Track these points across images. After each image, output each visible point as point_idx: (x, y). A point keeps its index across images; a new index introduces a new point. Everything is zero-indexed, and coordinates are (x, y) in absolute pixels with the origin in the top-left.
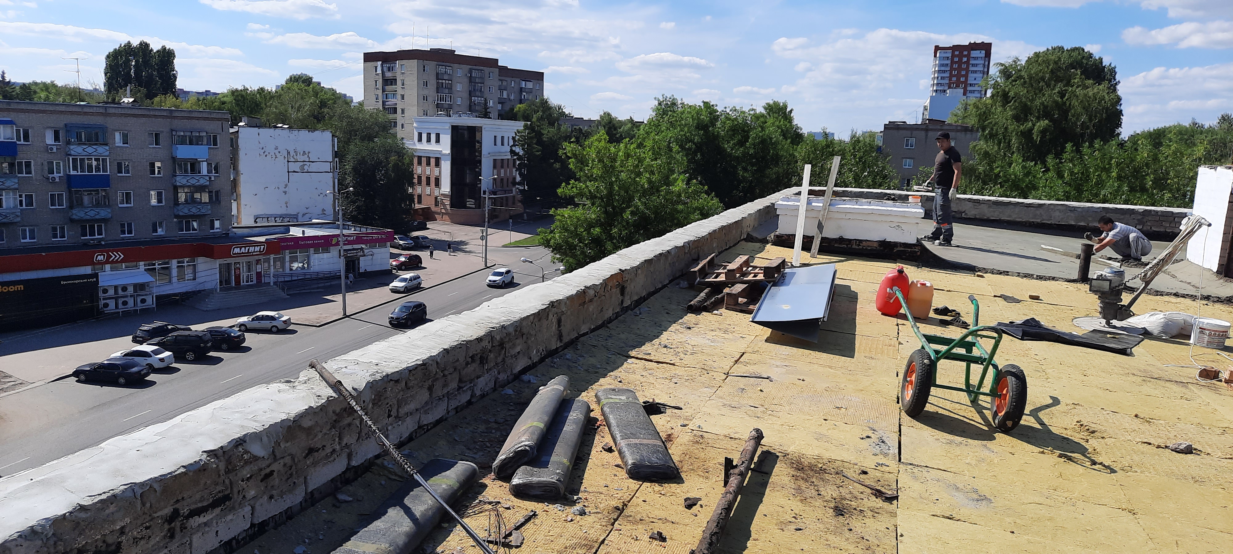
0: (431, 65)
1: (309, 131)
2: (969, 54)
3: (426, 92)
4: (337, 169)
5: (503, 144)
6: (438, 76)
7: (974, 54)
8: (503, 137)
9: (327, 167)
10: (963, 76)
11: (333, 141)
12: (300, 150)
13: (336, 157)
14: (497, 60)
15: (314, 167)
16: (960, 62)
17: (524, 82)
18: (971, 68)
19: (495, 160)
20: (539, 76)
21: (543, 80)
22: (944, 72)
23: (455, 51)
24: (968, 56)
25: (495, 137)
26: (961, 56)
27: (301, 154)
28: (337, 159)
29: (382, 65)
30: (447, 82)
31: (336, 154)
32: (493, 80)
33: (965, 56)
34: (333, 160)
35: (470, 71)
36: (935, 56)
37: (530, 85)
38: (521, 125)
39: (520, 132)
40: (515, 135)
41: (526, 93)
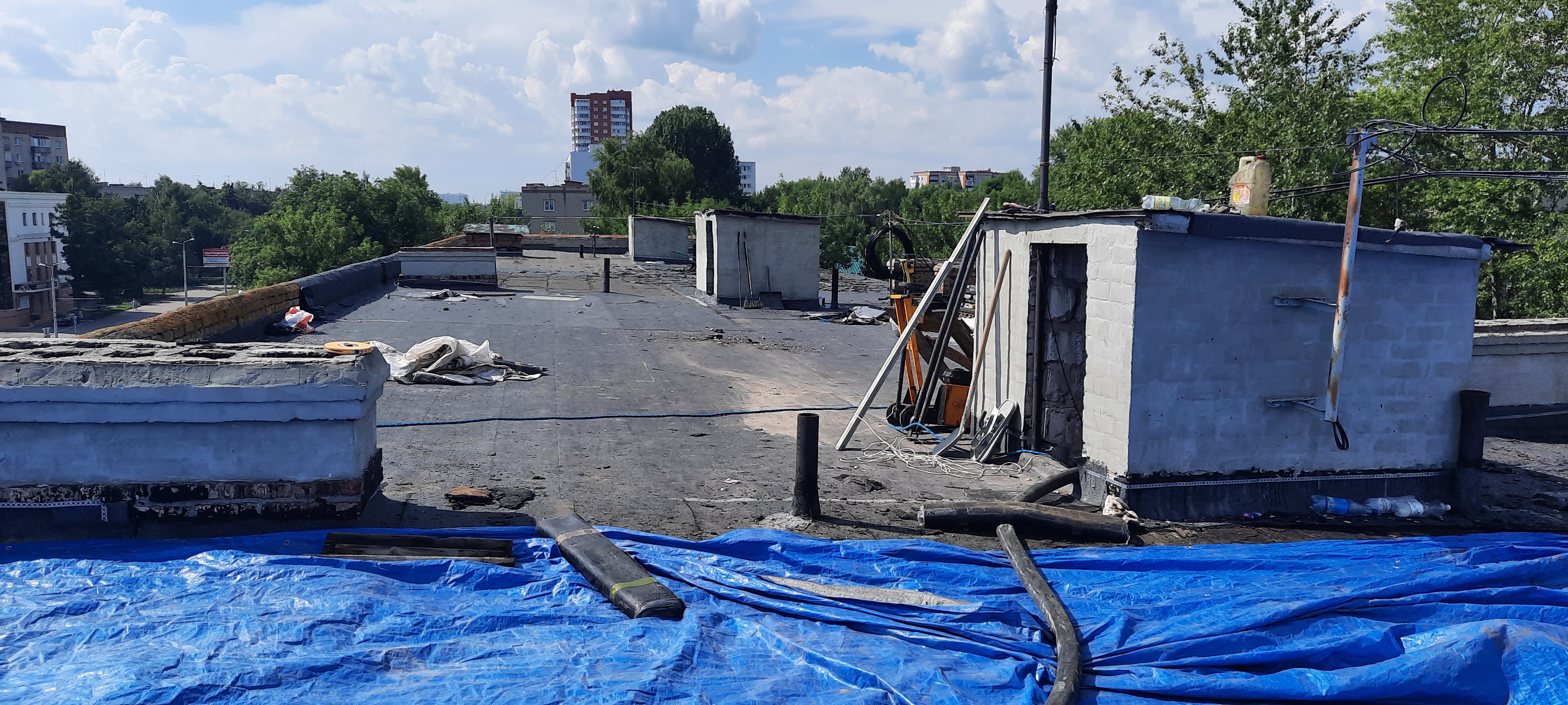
2: (609, 103)
5: (35, 224)
7: (614, 103)
10: (605, 128)
16: (600, 112)
17: (36, 140)
18: (614, 120)
20: (59, 131)
21: (65, 136)
22: (584, 123)
24: (608, 106)
25: (24, 214)
26: (601, 106)
33: (605, 106)
36: (573, 105)
37: (47, 143)
38: (62, 198)
39: (60, 207)
40: (54, 212)
41: (42, 154)
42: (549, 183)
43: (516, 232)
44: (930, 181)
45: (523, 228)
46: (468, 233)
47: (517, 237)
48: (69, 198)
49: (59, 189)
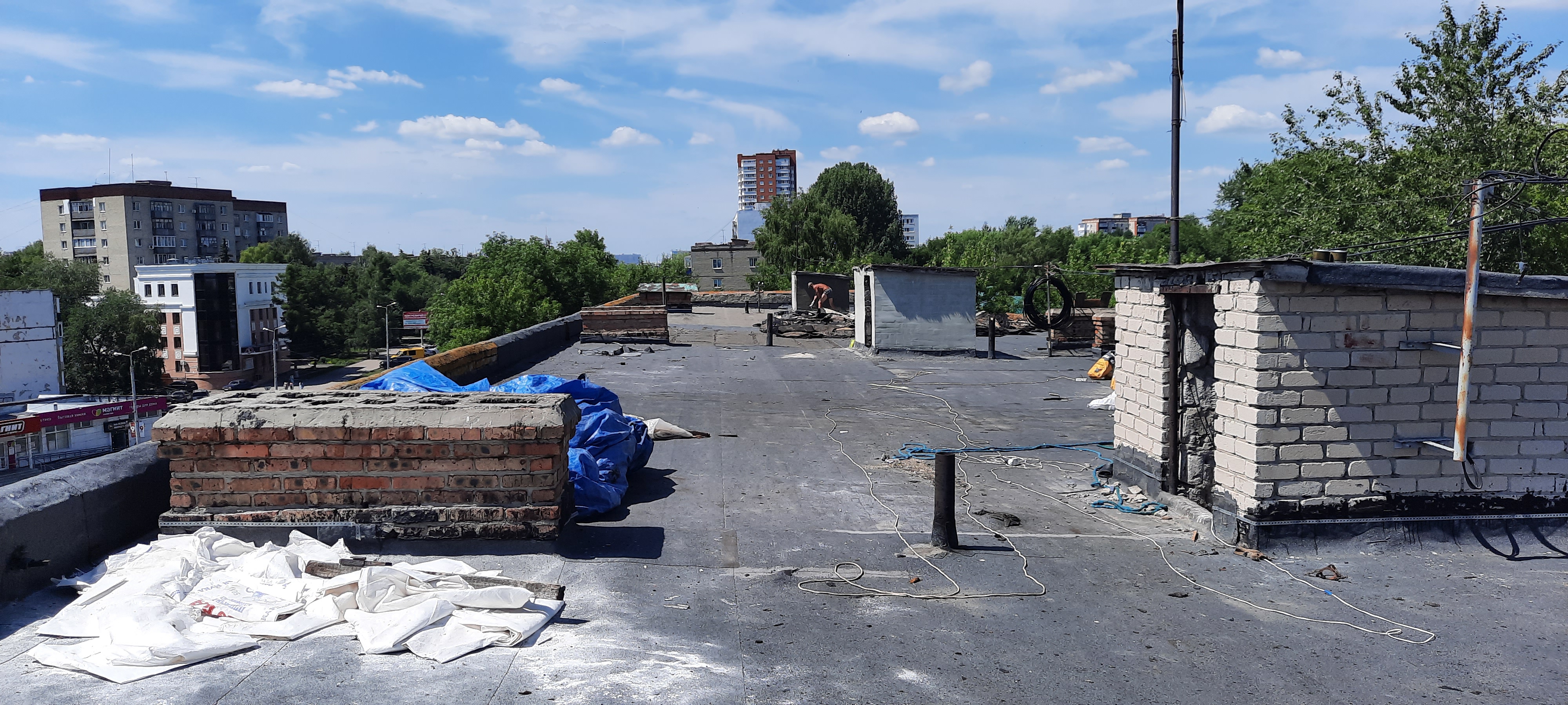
0: (143, 202)
1: (23, 292)
2: (774, 163)
3: (139, 235)
4: (61, 335)
5: (259, 292)
6: (153, 215)
7: (779, 162)
8: (259, 284)
9: (49, 333)
10: (770, 187)
11: (54, 301)
12: (13, 315)
13: (59, 320)
14: (231, 191)
15: (31, 334)
16: (766, 172)
17: (261, 216)
19: (252, 311)
20: (280, 208)
21: (286, 212)
22: (750, 182)
23: (170, 183)
24: (773, 165)
25: (251, 283)
26: (766, 165)
27: (14, 320)
28: (61, 323)
29: (70, 204)
30: (166, 221)
31: (59, 317)
32: (226, 216)
33: (770, 165)
34: (56, 324)
35: (196, 206)
36: (740, 166)
37: (271, 219)
38: (282, 268)
39: (281, 277)
40: (275, 281)
41: (266, 228)
42: (717, 242)
43: (685, 290)
44: (1100, 228)
45: (692, 286)
46: (641, 293)
47: (688, 295)
48: (289, 269)
49: (280, 260)
